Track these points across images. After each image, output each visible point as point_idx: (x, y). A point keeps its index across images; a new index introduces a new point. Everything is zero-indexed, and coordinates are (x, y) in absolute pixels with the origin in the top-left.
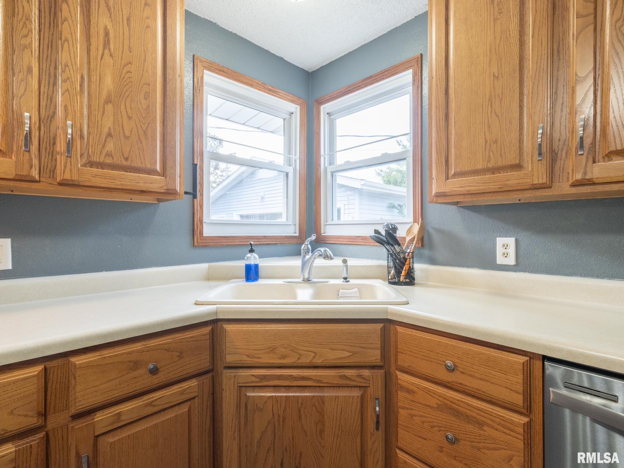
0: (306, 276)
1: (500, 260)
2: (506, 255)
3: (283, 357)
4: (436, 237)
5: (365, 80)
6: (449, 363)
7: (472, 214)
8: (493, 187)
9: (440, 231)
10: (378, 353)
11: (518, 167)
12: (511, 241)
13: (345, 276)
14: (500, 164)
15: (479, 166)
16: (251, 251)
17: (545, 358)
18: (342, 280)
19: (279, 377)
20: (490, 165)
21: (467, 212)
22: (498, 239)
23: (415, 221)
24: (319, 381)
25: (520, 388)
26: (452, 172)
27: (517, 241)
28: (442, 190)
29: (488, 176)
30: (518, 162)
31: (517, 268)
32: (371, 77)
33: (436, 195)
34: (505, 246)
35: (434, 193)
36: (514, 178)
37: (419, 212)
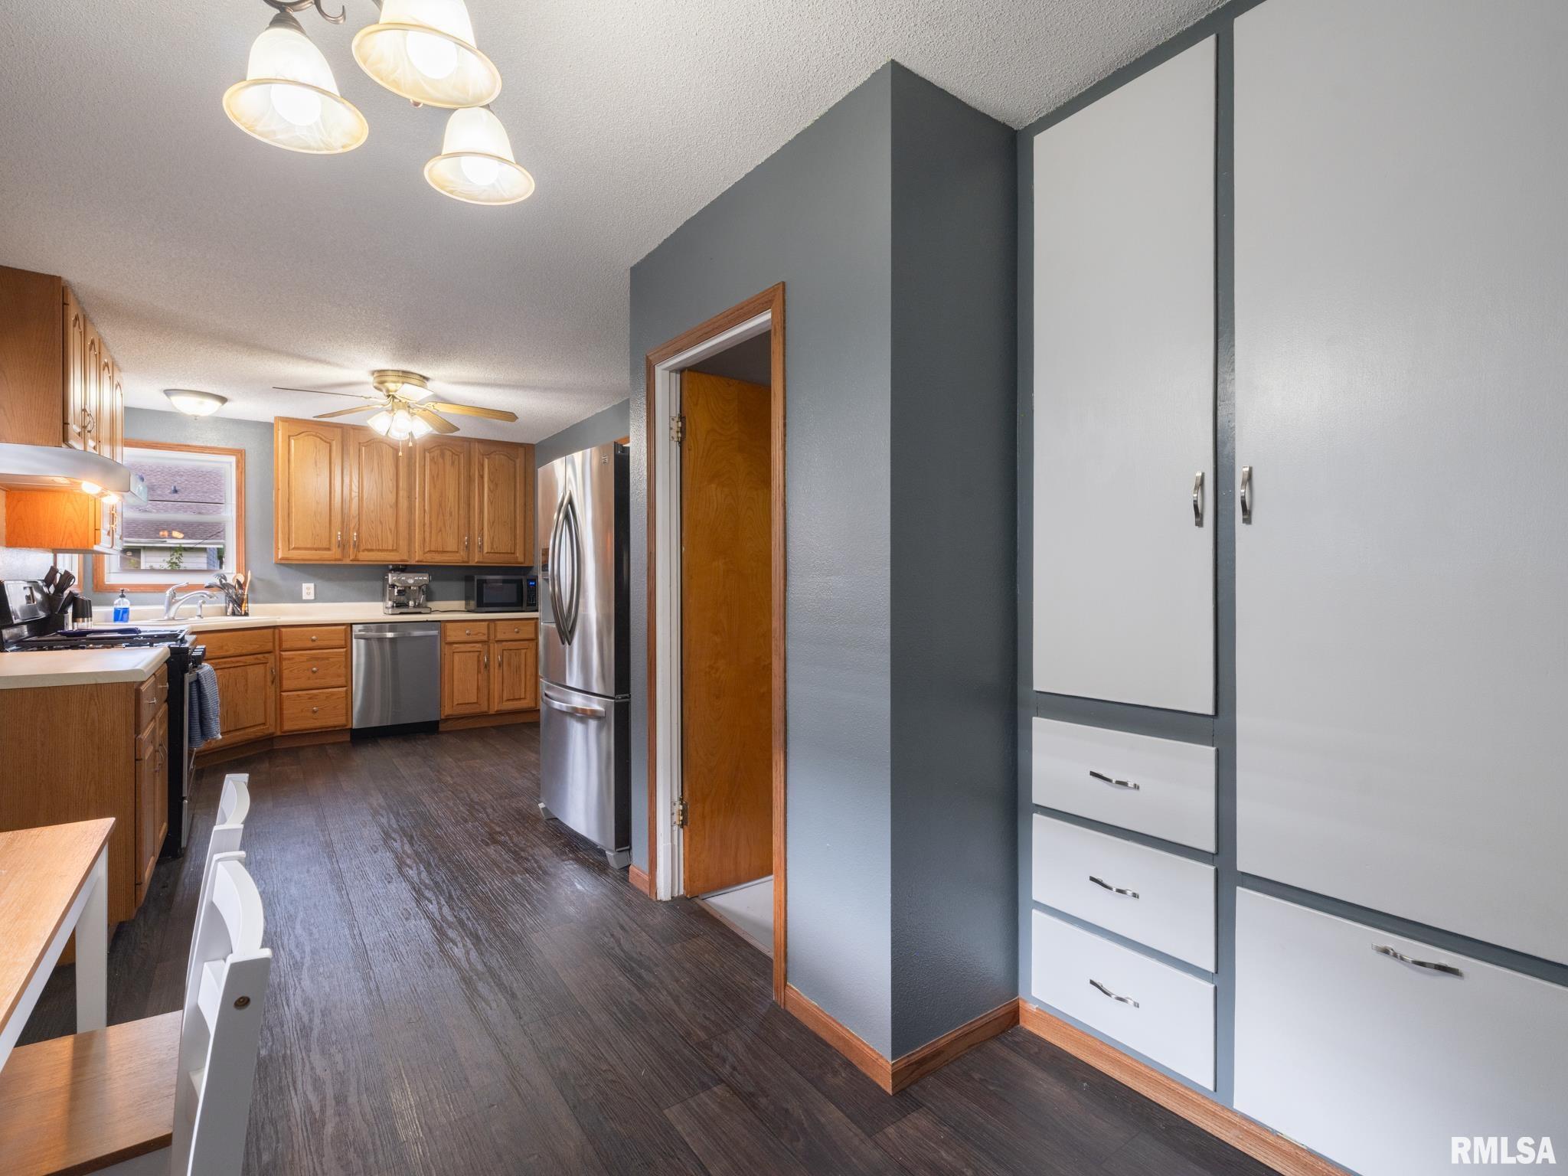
0: (172, 615)
1: (305, 597)
2: (308, 594)
3: (227, 651)
4: (258, 584)
5: (178, 445)
6: (314, 637)
7: (287, 569)
8: (316, 557)
9: (261, 580)
10: (271, 644)
11: (329, 549)
12: (312, 585)
13: (199, 613)
14: (320, 546)
15: (309, 546)
16: (123, 596)
17: (351, 624)
18: (196, 618)
19: (225, 663)
20: (315, 546)
21: (284, 568)
22: (303, 584)
23: (238, 571)
24: (245, 662)
25: (344, 638)
26: (292, 546)
27: (315, 586)
28: (286, 556)
29: (313, 552)
30: (328, 547)
31: (315, 600)
32: (189, 446)
33: (282, 559)
34: (308, 589)
35: (279, 557)
36: (326, 554)
37: (243, 566)
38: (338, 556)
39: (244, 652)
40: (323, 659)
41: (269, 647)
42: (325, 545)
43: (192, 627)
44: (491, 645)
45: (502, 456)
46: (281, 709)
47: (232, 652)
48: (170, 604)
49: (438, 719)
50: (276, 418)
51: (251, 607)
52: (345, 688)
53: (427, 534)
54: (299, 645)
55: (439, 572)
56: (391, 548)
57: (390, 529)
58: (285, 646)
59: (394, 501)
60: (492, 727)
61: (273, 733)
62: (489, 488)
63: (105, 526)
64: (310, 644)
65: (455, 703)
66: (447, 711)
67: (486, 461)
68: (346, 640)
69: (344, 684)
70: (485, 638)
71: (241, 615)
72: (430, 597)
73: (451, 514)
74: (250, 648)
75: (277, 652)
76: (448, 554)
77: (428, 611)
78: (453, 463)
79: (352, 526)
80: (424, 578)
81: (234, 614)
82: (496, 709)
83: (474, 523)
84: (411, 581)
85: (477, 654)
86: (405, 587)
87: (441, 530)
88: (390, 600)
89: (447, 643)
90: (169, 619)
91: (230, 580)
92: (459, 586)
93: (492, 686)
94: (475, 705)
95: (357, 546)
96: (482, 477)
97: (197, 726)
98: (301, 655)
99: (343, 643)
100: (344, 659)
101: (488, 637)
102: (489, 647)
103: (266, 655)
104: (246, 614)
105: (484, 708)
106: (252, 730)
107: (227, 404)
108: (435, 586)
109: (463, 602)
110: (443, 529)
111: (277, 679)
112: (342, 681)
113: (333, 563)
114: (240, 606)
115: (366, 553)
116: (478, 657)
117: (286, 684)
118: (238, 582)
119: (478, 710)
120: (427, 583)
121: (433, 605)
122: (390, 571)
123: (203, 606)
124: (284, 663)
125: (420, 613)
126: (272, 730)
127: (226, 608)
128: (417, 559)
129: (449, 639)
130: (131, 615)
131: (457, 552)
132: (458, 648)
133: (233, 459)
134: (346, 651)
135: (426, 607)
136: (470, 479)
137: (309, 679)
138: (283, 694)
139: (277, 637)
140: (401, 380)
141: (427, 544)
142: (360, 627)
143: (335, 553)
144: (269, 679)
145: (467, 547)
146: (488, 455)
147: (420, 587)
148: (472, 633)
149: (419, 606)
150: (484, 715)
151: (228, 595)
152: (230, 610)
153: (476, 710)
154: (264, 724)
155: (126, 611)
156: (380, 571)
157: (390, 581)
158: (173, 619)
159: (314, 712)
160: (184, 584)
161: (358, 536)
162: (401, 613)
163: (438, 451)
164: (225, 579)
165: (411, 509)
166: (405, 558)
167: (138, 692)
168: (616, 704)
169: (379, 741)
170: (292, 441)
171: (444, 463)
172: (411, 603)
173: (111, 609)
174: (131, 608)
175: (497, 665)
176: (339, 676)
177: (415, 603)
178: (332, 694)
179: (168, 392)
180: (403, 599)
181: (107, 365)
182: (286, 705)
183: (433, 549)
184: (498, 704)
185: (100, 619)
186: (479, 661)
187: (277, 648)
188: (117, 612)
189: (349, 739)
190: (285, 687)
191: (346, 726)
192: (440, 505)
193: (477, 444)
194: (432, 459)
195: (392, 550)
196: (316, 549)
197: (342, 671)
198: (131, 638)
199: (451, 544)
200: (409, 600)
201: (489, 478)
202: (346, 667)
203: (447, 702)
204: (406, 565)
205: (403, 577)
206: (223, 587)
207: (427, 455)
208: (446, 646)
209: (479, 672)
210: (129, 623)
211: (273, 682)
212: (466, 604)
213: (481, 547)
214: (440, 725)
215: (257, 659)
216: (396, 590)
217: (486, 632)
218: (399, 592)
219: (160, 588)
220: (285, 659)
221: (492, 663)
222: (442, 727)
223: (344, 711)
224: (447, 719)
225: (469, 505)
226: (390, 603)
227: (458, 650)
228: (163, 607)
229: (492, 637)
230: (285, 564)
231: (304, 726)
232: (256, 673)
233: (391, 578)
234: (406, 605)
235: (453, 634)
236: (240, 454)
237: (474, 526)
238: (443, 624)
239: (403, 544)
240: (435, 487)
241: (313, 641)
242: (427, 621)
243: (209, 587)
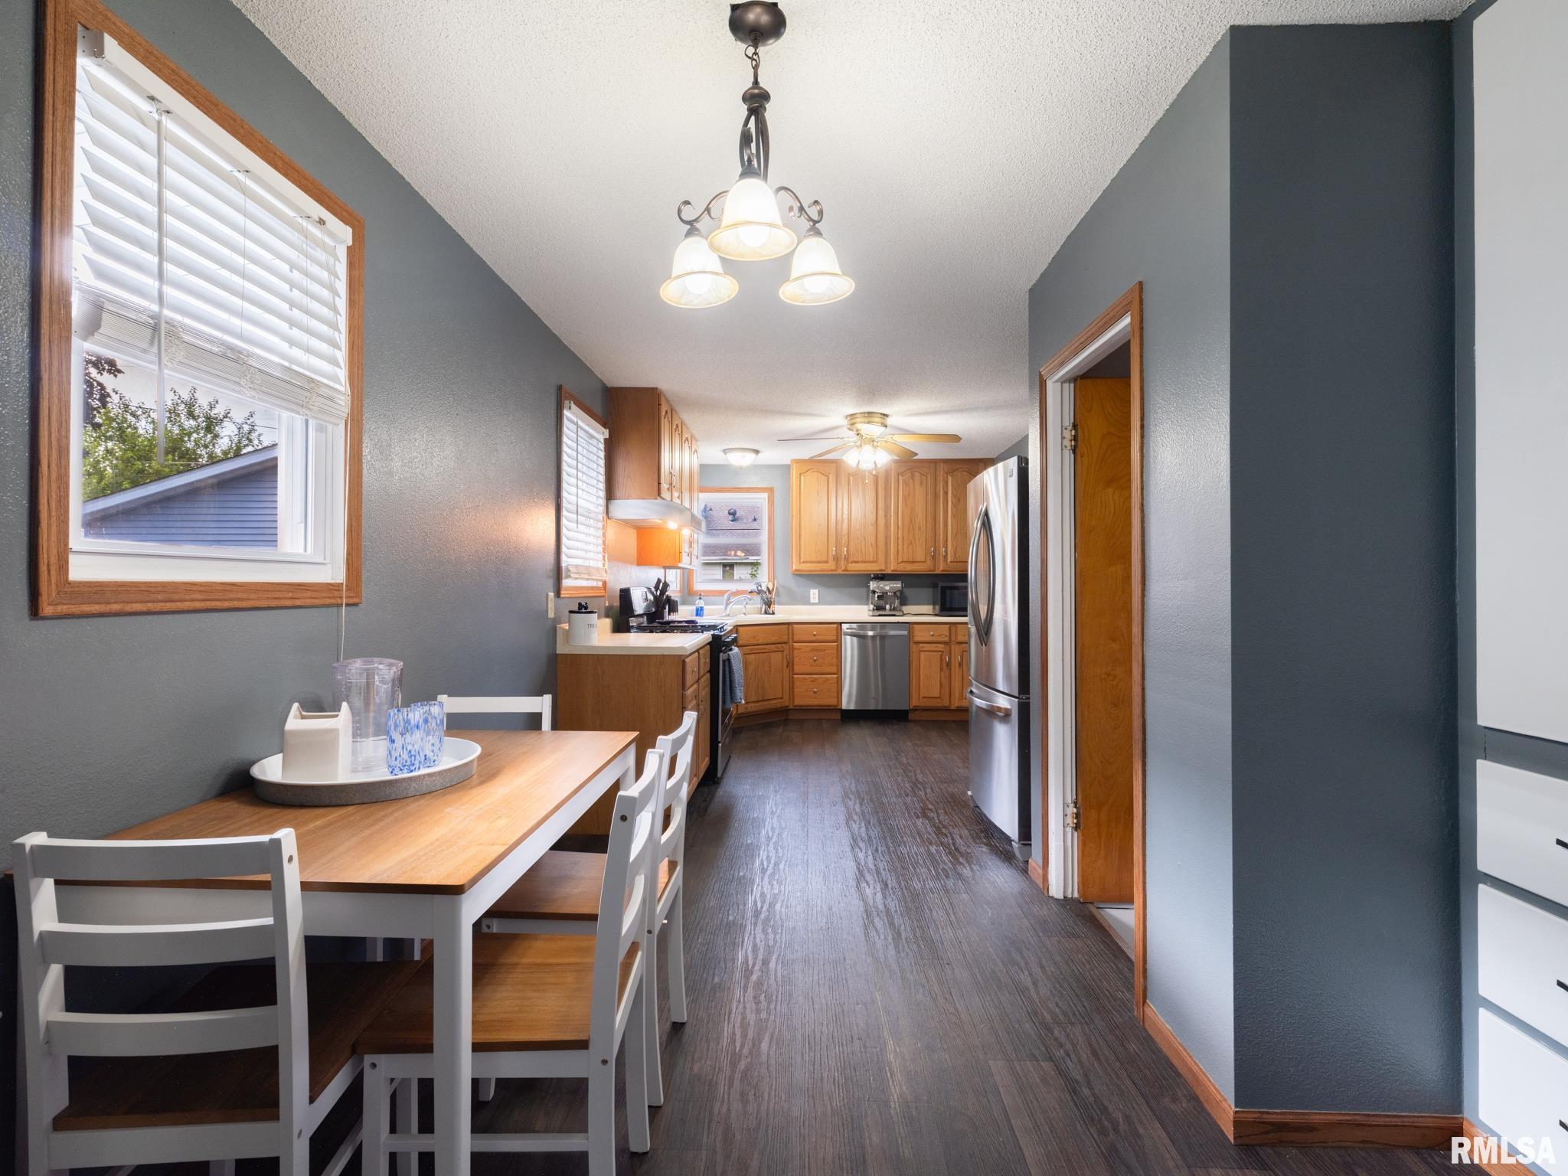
0: (728, 613)
1: (812, 601)
2: (814, 598)
3: (758, 640)
4: (780, 589)
5: (733, 488)
6: (815, 633)
7: (799, 578)
8: (818, 569)
9: (783, 587)
10: (786, 636)
11: (827, 562)
12: (816, 591)
13: (744, 612)
14: (821, 560)
15: (814, 560)
16: (700, 598)
17: (841, 623)
18: (742, 615)
19: (757, 649)
20: (818, 560)
21: (797, 577)
22: (811, 591)
23: (769, 581)
25: (835, 634)
26: (802, 560)
27: (819, 592)
28: (799, 568)
29: (817, 565)
31: (819, 603)
32: (738, 488)
33: (795, 571)
34: (814, 594)
35: (794, 568)
36: (825, 566)
37: (772, 577)
38: (833, 568)
39: (769, 641)
40: (821, 650)
41: (785, 638)
42: (825, 559)
43: (737, 622)
44: (953, 646)
45: (964, 473)
46: (793, 688)
47: (760, 641)
48: (727, 604)
49: (907, 709)
50: (793, 461)
51: (776, 608)
52: (836, 676)
53: (900, 547)
54: (805, 638)
55: (911, 580)
56: (872, 560)
57: (871, 544)
58: (796, 638)
59: (874, 519)
60: (954, 721)
61: (787, 707)
62: (952, 503)
63: (686, 548)
64: (814, 638)
65: (921, 697)
66: (915, 702)
67: (950, 478)
68: (837, 636)
69: (835, 671)
70: (946, 639)
71: (770, 614)
72: (904, 602)
73: (920, 529)
74: (774, 639)
75: (791, 643)
76: (917, 564)
77: (901, 613)
78: (921, 483)
79: (843, 541)
80: (898, 585)
81: (766, 613)
82: (956, 705)
83: (940, 535)
84: (887, 588)
85: (940, 653)
86: (883, 593)
87: (911, 543)
88: (872, 603)
89: (915, 643)
90: (726, 616)
91: (764, 588)
92: (927, 592)
93: (953, 684)
94: (939, 700)
95: (847, 559)
96: (946, 493)
97: (728, 693)
98: (807, 646)
99: (835, 638)
100: (835, 652)
101: (950, 639)
102: (950, 647)
103: (783, 645)
104: (773, 613)
105: (947, 704)
106: (775, 702)
107: (760, 455)
108: (908, 592)
109: (931, 607)
110: (913, 542)
111: (790, 664)
112: (834, 669)
113: (830, 573)
114: (769, 607)
115: (854, 565)
116: (941, 656)
117: (797, 669)
118: (768, 589)
119: (940, 705)
120: (901, 589)
121: (906, 609)
122: (872, 579)
123: (747, 606)
124: (795, 652)
125: (894, 615)
126: (786, 704)
127: (761, 608)
128: (892, 569)
129: (917, 639)
130: (705, 612)
131: (925, 562)
132: (922, 647)
133: (765, 495)
134: (837, 645)
135: (900, 610)
136: (936, 496)
137: (812, 666)
138: (795, 676)
139: (790, 631)
140: (866, 420)
141: (900, 554)
142: (847, 626)
143: (831, 565)
144: (785, 665)
145: (933, 557)
146: (951, 472)
147: (895, 593)
148: (936, 634)
149: (894, 609)
150: (947, 710)
151: (762, 598)
152: (763, 610)
153: (938, 703)
154: (782, 698)
155: (702, 609)
156: (864, 579)
157: (871, 588)
158: (729, 615)
159: (815, 692)
160: (735, 590)
161: (847, 551)
162: (880, 615)
163: (910, 475)
164: (761, 586)
165: (887, 525)
166: (883, 568)
167: (684, 662)
168: (1019, 703)
169: (862, 724)
170: (802, 478)
171: (914, 483)
172: (888, 607)
173: (694, 608)
174: (705, 607)
175: (957, 665)
176: (832, 665)
177: (891, 606)
178: (828, 680)
179: (725, 451)
180: (882, 603)
181: (687, 439)
182: (797, 684)
183: (905, 560)
184: (959, 700)
185: (684, 613)
186: (941, 660)
187: (790, 639)
188: (697, 610)
189: (839, 718)
190: (796, 671)
191: (837, 706)
192: (911, 521)
193: (942, 464)
194: (904, 482)
195: (872, 562)
196: (818, 562)
197: (834, 661)
198: (690, 627)
199: (920, 555)
200: (887, 604)
201: (952, 493)
202: (837, 658)
203: (914, 695)
204: (884, 575)
205: (882, 584)
206: (759, 592)
207: (901, 478)
208: (914, 646)
209: (941, 669)
210: (704, 617)
211: (787, 666)
212: (934, 609)
213: (945, 557)
214: (909, 715)
215: (777, 647)
216: (876, 596)
217: (948, 634)
218: (878, 597)
219: (722, 593)
220: (795, 649)
221: (953, 662)
222: (911, 716)
223: (835, 695)
224: (915, 709)
225: (935, 520)
226: (872, 607)
227: (923, 649)
228: (723, 607)
229: (953, 639)
230: (799, 575)
231: (810, 703)
232: (776, 658)
233: (873, 585)
234: (884, 609)
235: (920, 635)
236: (770, 491)
237: (939, 539)
238: (911, 626)
239: (881, 557)
240: (907, 505)
241: (815, 635)
242: (898, 622)
243: (751, 592)
